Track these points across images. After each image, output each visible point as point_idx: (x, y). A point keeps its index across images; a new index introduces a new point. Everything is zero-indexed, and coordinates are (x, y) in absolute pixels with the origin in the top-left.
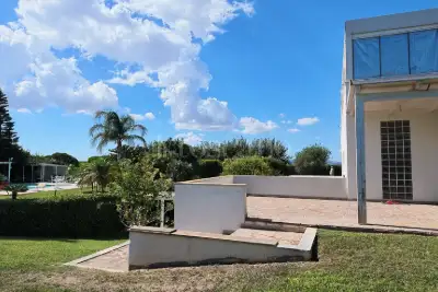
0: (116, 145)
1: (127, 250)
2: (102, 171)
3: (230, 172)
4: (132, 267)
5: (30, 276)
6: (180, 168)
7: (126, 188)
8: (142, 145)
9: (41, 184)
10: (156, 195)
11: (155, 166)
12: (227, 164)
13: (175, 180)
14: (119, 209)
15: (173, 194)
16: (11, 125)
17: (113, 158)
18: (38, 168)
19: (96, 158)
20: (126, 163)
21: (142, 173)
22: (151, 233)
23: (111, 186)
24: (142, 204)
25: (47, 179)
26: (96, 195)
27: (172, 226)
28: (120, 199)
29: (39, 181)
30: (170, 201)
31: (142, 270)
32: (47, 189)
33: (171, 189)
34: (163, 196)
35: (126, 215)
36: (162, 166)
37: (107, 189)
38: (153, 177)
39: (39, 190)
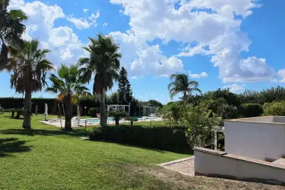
0: (183, 95)
1: (193, 162)
2: (175, 111)
3: (270, 113)
4: (197, 174)
5: (140, 169)
6: (227, 110)
7: (190, 122)
8: (199, 94)
9: (144, 117)
10: (210, 127)
11: (209, 108)
12: (266, 107)
13: (224, 118)
14: (186, 135)
15: (223, 128)
16: (129, 85)
17: (181, 103)
18: (142, 108)
19: (171, 103)
20: (190, 106)
21: (200, 112)
22: (208, 153)
23: (181, 120)
24: (201, 133)
25: (147, 115)
26: (173, 125)
27: (223, 150)
28: (187, 128)
29: (143, 116)
30: (222, 133)
31: (203, 177)
32: (147, 120)
33: (222, 125)
34: (216, 129)
35: (191, 139)
36: (214, 108)
37: (179, 122)
38: (208, 115)
39: (143, 121)
